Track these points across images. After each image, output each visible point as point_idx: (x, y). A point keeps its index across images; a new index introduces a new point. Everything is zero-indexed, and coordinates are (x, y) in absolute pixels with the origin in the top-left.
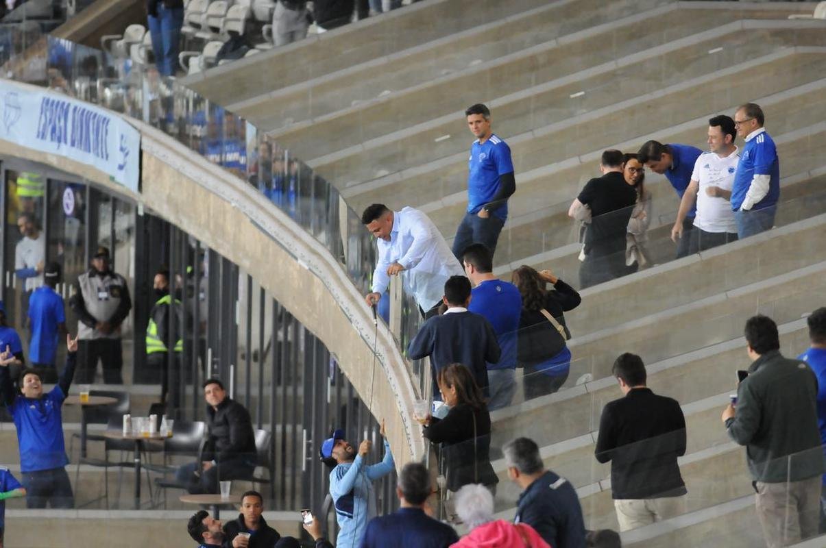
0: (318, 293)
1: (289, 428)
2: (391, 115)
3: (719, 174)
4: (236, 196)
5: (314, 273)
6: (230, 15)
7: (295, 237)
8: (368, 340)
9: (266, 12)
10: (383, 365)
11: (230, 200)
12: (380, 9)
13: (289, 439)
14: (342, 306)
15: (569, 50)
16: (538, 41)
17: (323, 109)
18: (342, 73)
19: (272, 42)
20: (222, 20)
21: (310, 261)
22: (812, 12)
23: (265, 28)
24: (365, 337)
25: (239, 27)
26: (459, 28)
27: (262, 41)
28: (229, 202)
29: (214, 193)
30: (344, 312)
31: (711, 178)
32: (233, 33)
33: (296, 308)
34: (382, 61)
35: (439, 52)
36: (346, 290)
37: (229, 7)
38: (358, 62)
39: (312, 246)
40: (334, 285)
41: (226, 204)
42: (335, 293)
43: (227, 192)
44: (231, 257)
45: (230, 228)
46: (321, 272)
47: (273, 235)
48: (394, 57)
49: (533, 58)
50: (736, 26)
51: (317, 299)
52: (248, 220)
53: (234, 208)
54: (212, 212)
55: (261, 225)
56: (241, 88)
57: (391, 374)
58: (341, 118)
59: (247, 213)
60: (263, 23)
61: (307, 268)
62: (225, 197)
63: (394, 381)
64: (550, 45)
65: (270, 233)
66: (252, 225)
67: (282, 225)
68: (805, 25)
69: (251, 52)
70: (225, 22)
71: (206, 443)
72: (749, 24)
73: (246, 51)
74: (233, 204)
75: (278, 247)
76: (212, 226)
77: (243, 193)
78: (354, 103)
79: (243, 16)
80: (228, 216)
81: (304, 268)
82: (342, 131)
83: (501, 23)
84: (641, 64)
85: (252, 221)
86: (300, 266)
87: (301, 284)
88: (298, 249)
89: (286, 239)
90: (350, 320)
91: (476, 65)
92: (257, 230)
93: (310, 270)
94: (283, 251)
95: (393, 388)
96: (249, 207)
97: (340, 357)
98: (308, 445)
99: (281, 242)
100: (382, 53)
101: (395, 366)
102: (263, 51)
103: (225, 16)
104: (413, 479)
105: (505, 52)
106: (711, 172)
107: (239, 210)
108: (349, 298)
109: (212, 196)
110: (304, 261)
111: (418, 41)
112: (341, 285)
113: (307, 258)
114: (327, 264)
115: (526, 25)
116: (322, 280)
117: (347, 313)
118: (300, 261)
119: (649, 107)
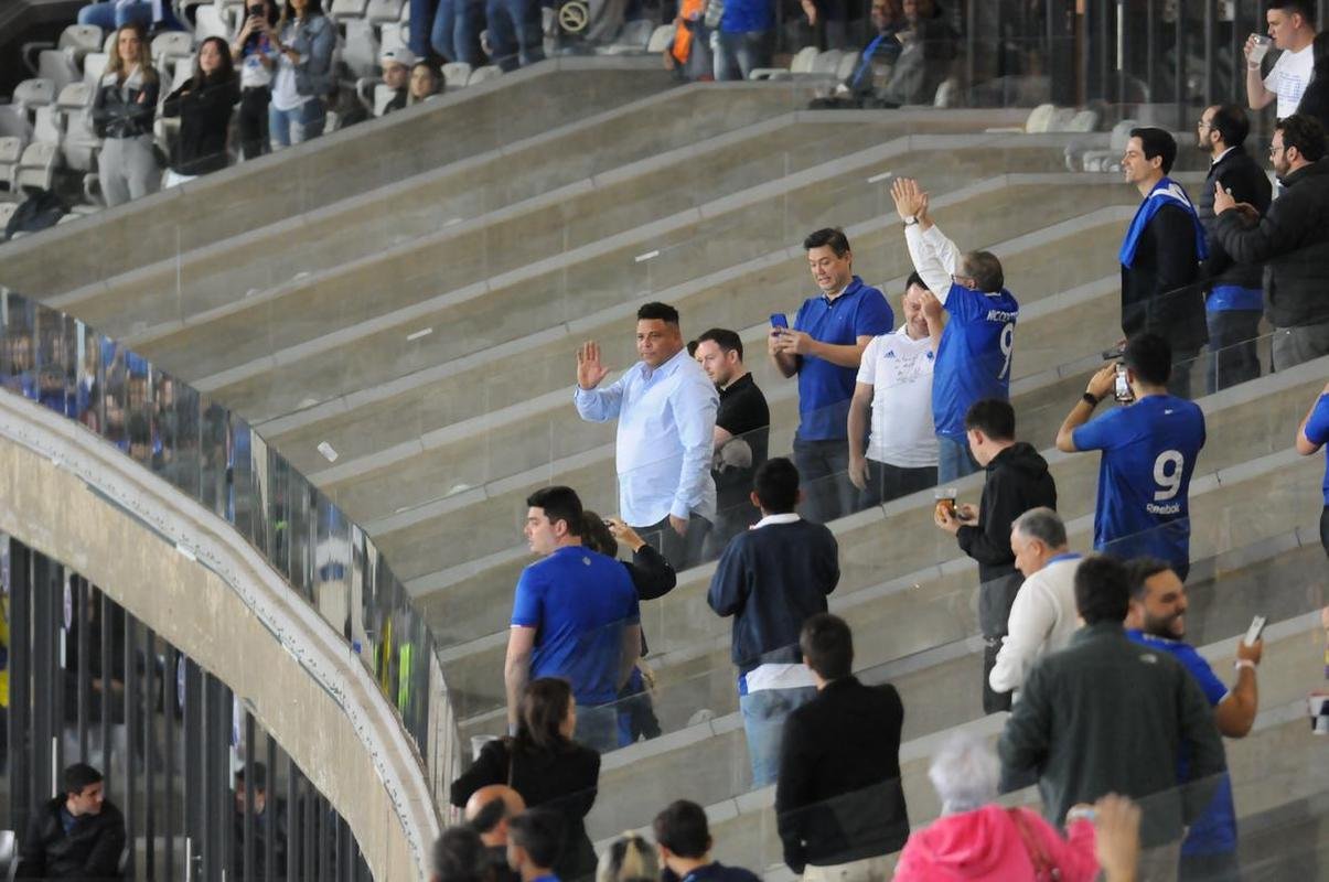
0: (215, 600)
1: (159, 843)
2: (316, 310)
3: (913, 364)
4: (61, 447)
5: (207, 567)
6: (25, 161)
7: (170, 507)
8: (312, 669)
9: (87, 154)
10: (343, 708)
11: (48, 454)
12: (286, 141)
13: (159, 861)
14: (262, 617)
15: (616, 195)
16: (556, 183)
17: (198, 304)
18: (228, 244)
19: (103, 203)
20: (13, 168)
21: (198, 546)
22: (1023, 124)
23: (87, 179)
24: (307, 664)
25: (42, 180)
26: (419, 168)
27: (83, 201)
28: (47, 458)
29: (22, 446)
30: (266, 626)
31: (900, 373)
32: (30, 190)
33: (175, 628)
34: (296, 222)
35: (393, 204)
36: (267, 589)
37: (23, 148)
38: (250, 228)
39: (201, 522)
40: (244, 584)
41: (42, 462)
42: (247, 596)
43: (44, 442)
44: (52, 552)
45: (50, 503)
46: (219, 563)
47: (131, 508)
48: (316, 215)
49: (554, 210)
50: (899, 146)
51: (213, 610)
52: (83, 486)
53: (57, 467)
54: (17, 479)
55: (107, 492)
56: (55, 274)
57: (362, 720)
58: (227, 317)
59: (82, 475)
60: (81, 174)
61: (193, 558)
62: (42, 451)
63: (368, 732)
64: (583, 187)
65: (124, 505)
66: (91, 495)
67: (144, 489)
68: (1014, 143)
69: (66, 218)
70: (20, 170)
71: (21, 866)
72: (922, 142)
73: (59, 217)
74: (55, 462)
75: (139, 528)
76: (17, 503)
77: (73, 443)
78: (249, 293)
79: (48, 160)
80: (47, 485)
81: (187, 559)
82: (234, 338)
83: (494, 155)
84: (741, 212)
85: (91, 488)
86: (181, 556)
87: (183, 586)
88: (176, 528)
89: (152, 512)
90: (278, 639)
91: (455, 225)
92: (99, 502)
93: (199, 560)
94: (149, 534)
95: (367, 744)
96: (84, 465)
97: (259, 706)
98: (195, 865)
99: (145, 518)
100: (291, 212)
101: (367, 706)
102: (84, 216)
103: (19, 160)
104: (451, 855)
105: (502, 203)
106: (897, 364)
107: (66, 471)
108: (274, 602)
109: (16, 449)
110: (190, 548)
111: (351, 191)
112: (259, 581)
113: (192, 543)
114: (230, 549)
115: (537, 158)
116: (221, 577)
117: (271, 627)
118: (180, 548)
119: (763, 279)
